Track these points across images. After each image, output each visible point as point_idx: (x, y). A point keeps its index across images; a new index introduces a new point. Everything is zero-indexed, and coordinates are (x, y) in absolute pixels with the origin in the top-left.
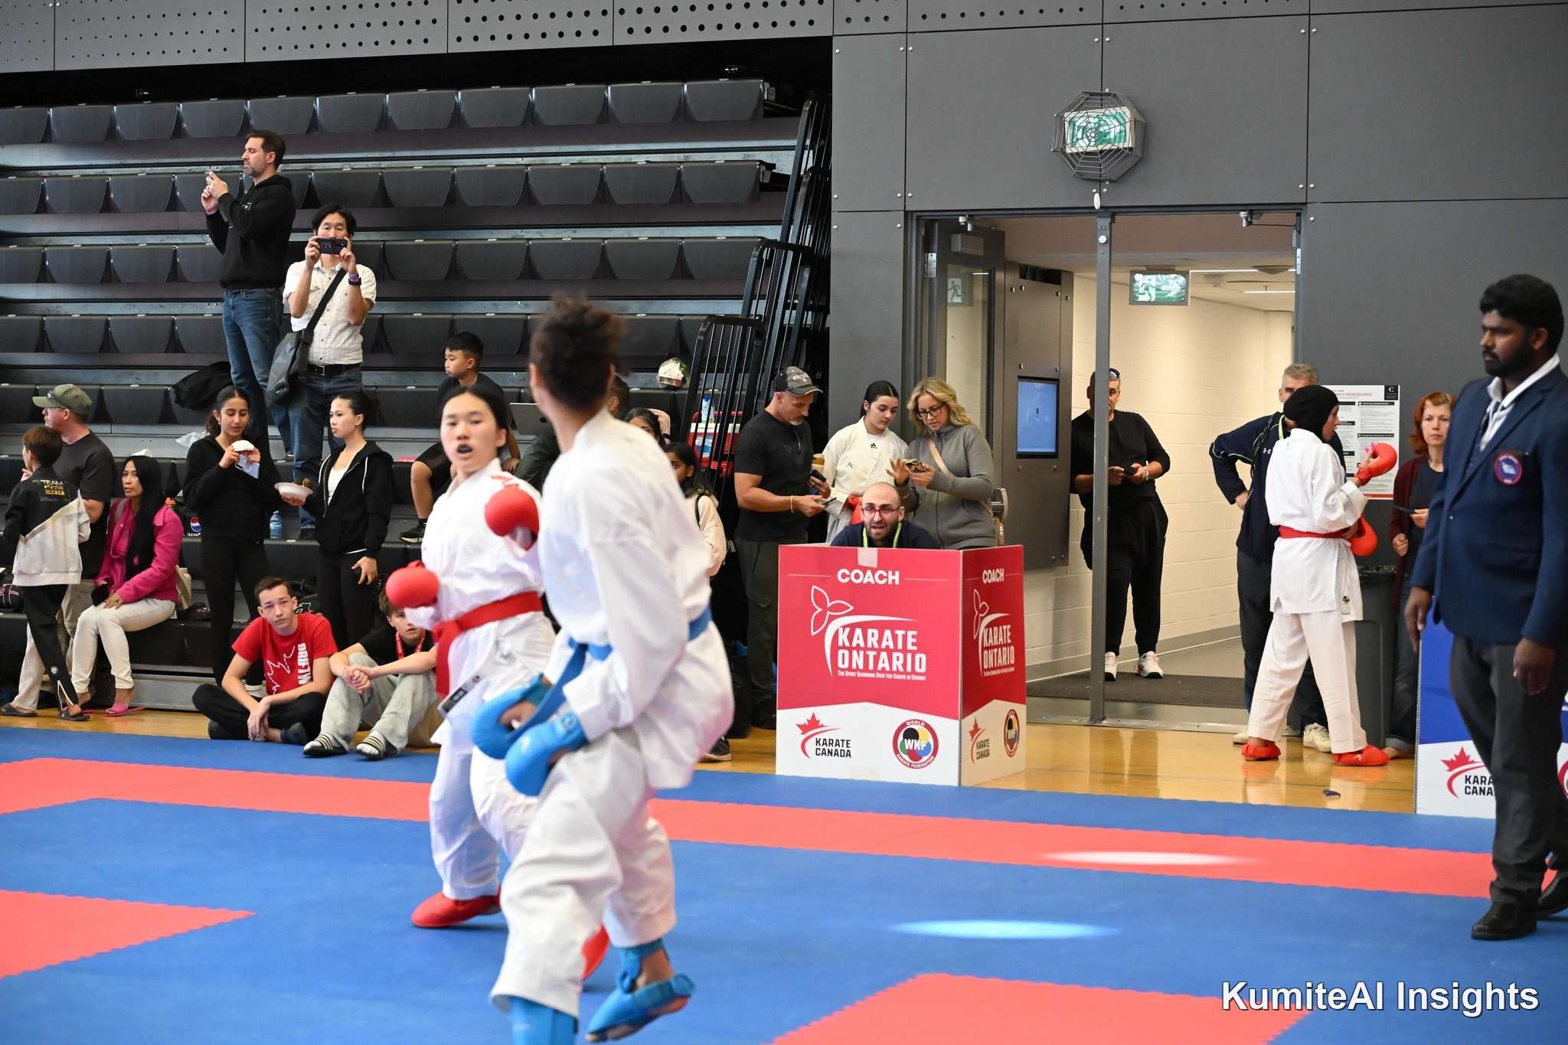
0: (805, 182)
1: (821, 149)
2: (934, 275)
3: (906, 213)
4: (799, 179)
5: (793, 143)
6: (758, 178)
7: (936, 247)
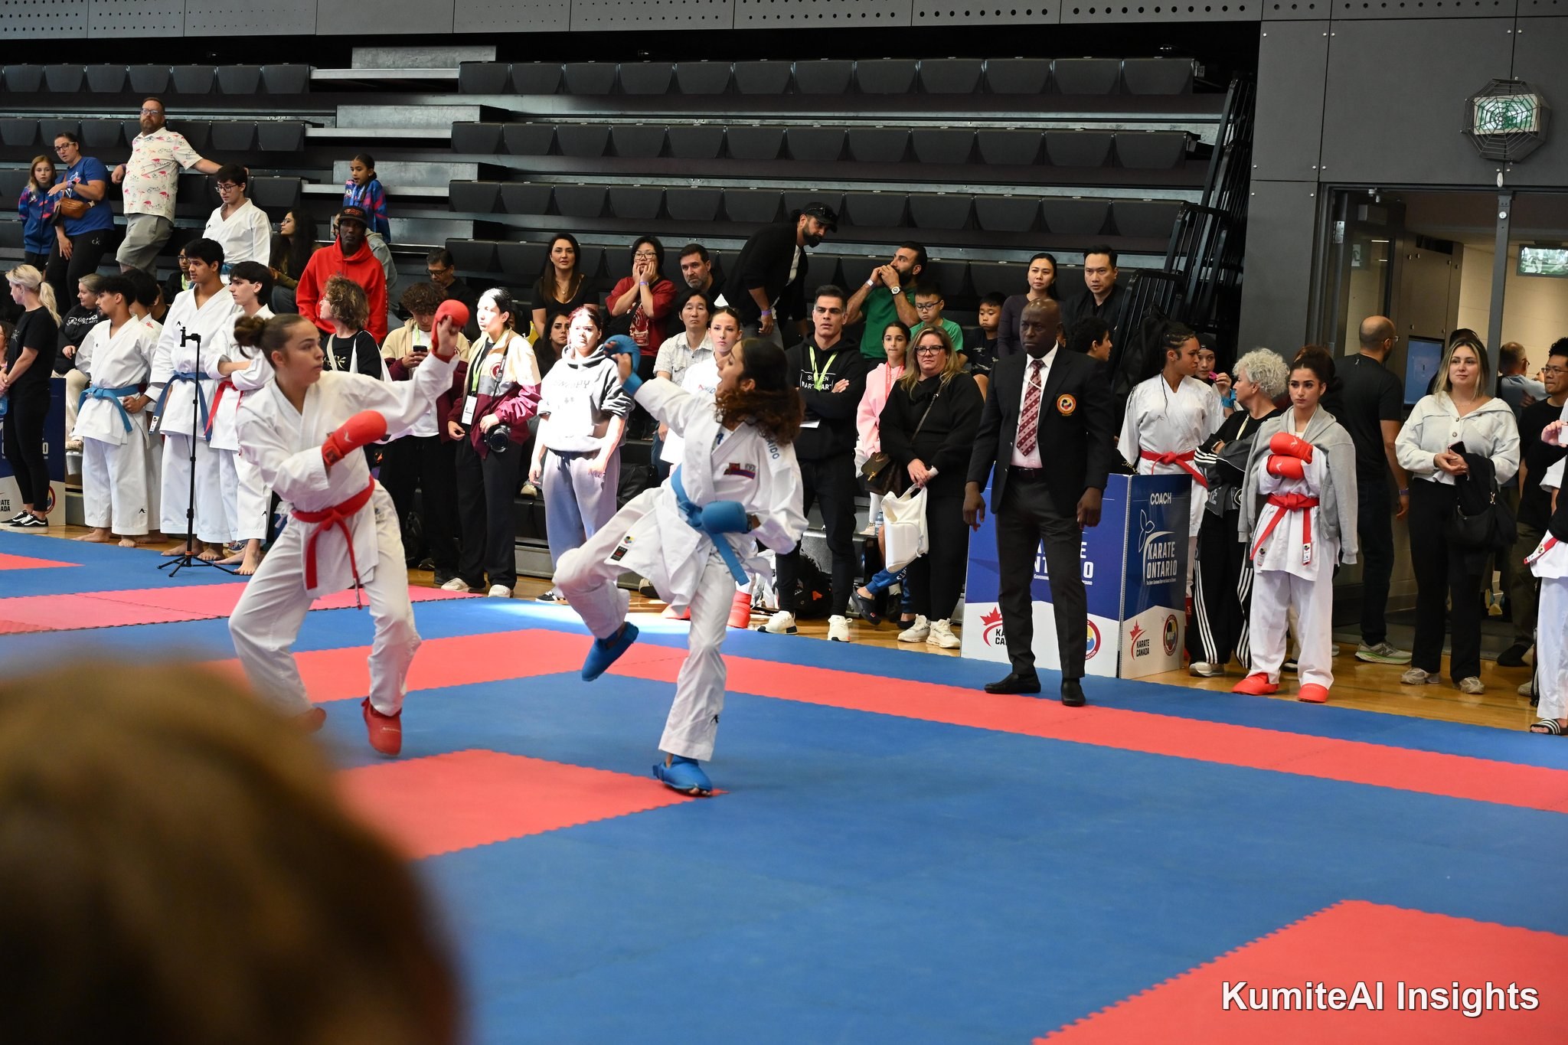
0: (1227, 153)
1: (1243, 122)
2: (1341, 241)
3: (1319, 183)
4: (1222, 149)
5: (1219, 116)
6: (1184, 148)
7: (1344, 215)
